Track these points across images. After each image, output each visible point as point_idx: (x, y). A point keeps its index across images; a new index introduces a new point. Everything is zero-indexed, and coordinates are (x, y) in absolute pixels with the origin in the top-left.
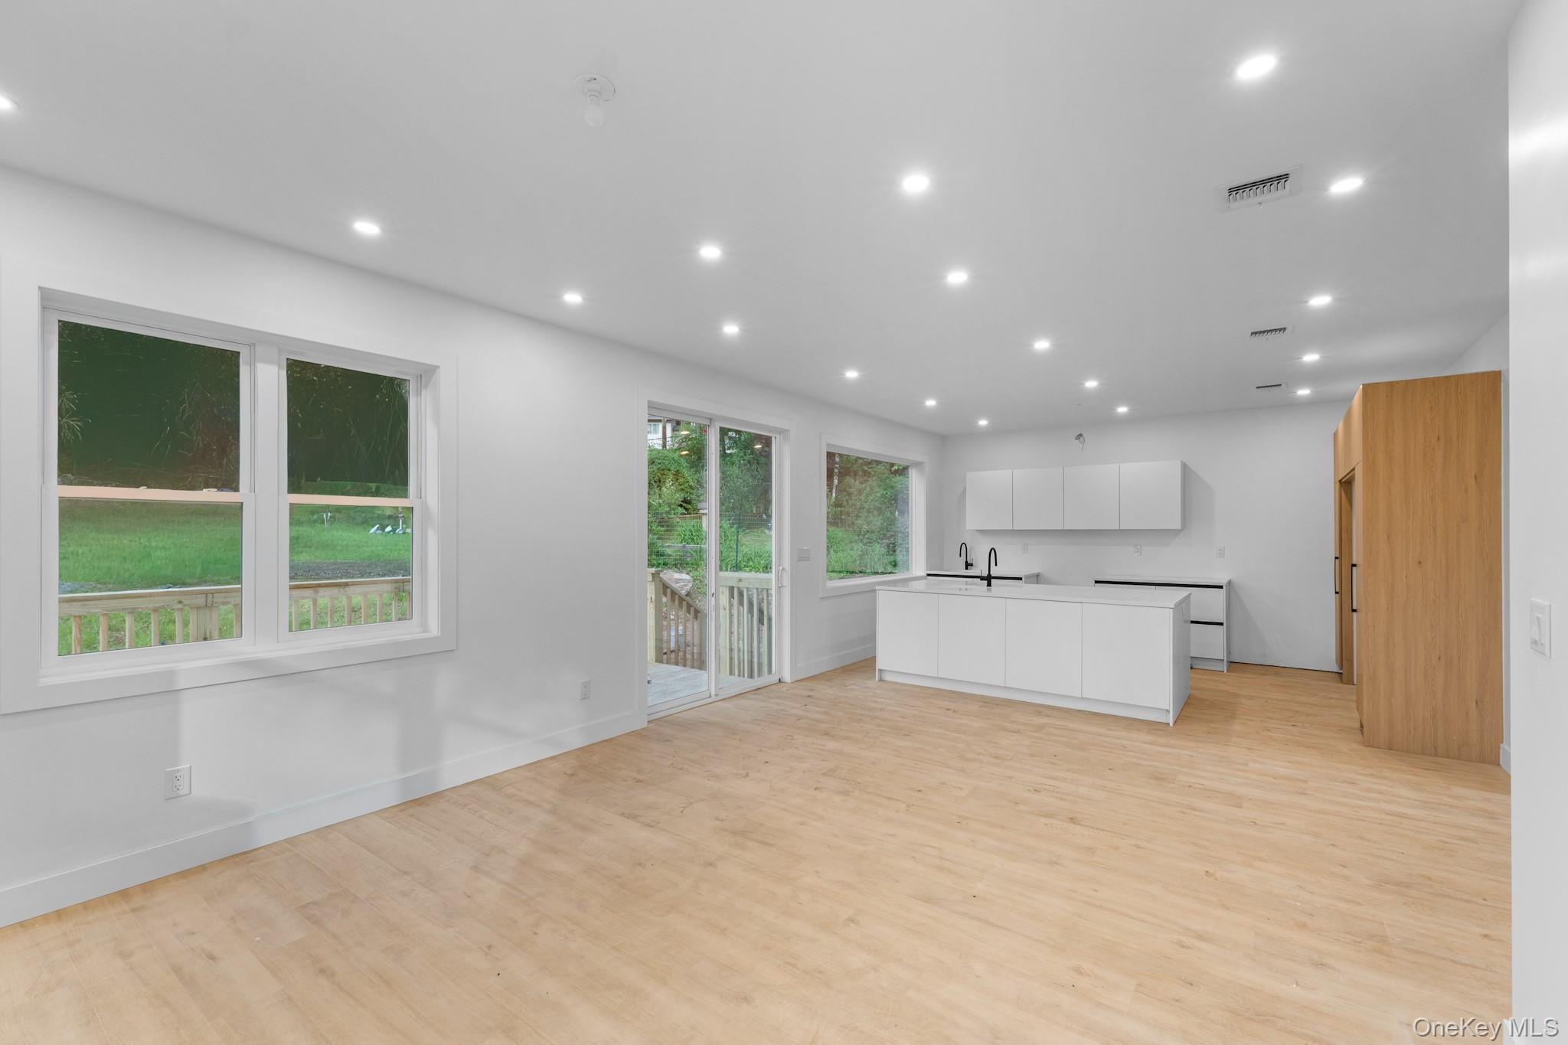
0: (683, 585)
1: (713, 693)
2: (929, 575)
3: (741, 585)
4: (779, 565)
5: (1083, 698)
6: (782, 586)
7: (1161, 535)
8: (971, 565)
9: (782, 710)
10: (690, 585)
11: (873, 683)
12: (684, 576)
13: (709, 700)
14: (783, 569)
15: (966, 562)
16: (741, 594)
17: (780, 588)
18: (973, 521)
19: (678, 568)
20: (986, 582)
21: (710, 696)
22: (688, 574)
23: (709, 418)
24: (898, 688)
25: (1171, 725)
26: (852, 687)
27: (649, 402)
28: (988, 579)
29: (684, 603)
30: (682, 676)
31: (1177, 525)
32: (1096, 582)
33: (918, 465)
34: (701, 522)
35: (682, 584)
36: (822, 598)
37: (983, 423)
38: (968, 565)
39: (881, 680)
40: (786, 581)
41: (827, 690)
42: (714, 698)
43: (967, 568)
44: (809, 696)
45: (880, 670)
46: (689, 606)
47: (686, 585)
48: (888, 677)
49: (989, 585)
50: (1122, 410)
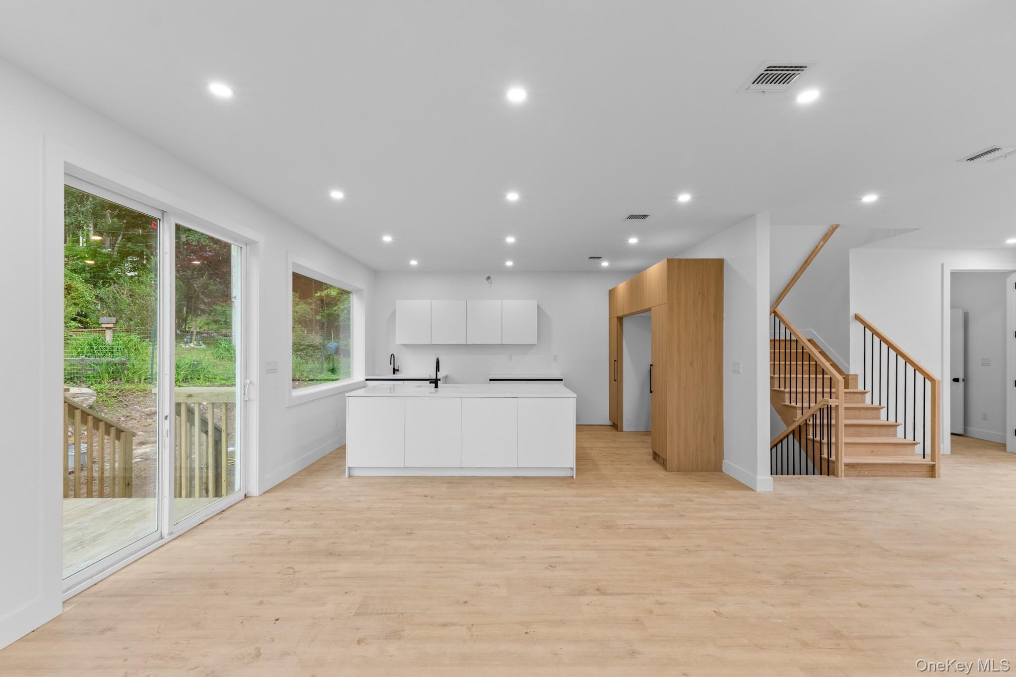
0: (84, 400)
1: (165, 532)
2: (367, 380)
3: (190, 401)
4: (246, 378)
5: (518, 468)
6: (249, 399)
7: (526, 348)
8: (398, 370)
9: (263, 534)
10: (94, 399)
11: (344, 480)
12: (84, 390)
13: (162, 542)
14: (250, 382)
15: (394, 369)
16: (190, 412)
17: (246, 402)
18: (401, 337)
19: (75, 382)
20: (434, 384)
21: (162, 538)
22: (89, 387)
23: (161, 210)
24: (371, 482)
25: (575, 477)
26: (325, 489)
27: (67, 165)
28: (435, 382)
29: (90, 419)
30: (104, 511)
31: (535, 341)
32: (491, 380)
33: (358, 291)
34: (105, 337)
35: (82, 398)
36: (287, 407)
37: (414, 263)
38: (395, 371)
39: (350, 476)
40: (254, 394)
41: (301, 497)
42: (167, 538)
43: (394, 373)
44: (287, 509)
45: (349, 468)
46: (97, 421)
47: (86, 399)
48: (356, 473)
49: (436, 386)
50: (509, 263)
